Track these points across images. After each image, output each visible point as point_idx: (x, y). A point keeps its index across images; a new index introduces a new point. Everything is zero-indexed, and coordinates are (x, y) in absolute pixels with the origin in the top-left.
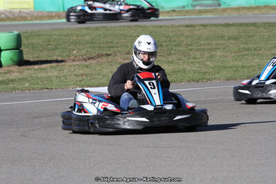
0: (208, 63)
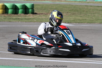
0: (93, 18)
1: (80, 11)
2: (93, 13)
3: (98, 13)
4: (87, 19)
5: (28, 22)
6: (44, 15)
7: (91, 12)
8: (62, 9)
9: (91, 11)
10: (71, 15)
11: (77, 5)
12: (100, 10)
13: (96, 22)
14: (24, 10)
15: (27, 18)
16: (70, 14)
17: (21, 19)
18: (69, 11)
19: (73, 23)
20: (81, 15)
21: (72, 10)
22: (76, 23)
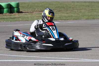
1: (66, 8)
2: (80, 9)
3: (85, 9)
4: (73, 15)
5: (13, 21)
6: (30, 13)
7: (78, 9)
8: (48, 6)
9: (77, 7)
10: (58, 12)
11: (64, 2)
12: (86, 6)
13: (83, 18)
14: (9, 9)
15: (12, 17)
16: (56, 11)
17: (7, 18)
18: (55, 8)
19: (59, 20)
20: (67, 12)
21: (59, 7)
22: (62, 20)
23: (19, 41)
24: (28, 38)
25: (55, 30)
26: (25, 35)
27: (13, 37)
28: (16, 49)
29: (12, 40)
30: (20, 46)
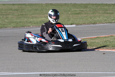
9: (3, 11)
12: (15, 10)
23: (31, 42)
24: (38, 39)
25: (64, 32)
26: (36, 37)
27: (25, 38)
28: (27, 50)
29: (24, 42)
30: (31, 47)
